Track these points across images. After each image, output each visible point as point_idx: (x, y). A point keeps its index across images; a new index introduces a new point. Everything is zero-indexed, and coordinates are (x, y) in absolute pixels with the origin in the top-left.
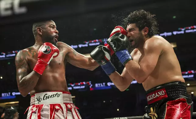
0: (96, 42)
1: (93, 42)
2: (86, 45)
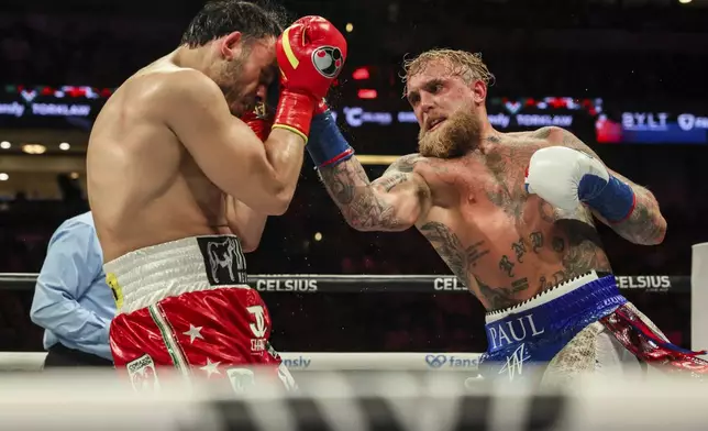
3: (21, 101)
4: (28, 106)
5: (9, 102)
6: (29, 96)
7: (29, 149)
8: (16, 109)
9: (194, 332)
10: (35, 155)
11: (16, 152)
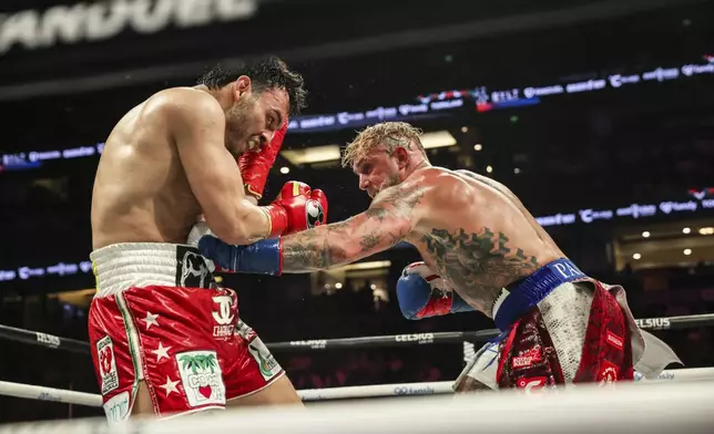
0: (451, 99)
1: (442, 96)
2: (423, 108)
3: (695, 200)
4: (699, 202)
5: (686, 201)
6: (699, 196)
7: (704, 231)
8: (692, 206)
9: (151, 320)
10: (708, 235)
11: (695, 234)
